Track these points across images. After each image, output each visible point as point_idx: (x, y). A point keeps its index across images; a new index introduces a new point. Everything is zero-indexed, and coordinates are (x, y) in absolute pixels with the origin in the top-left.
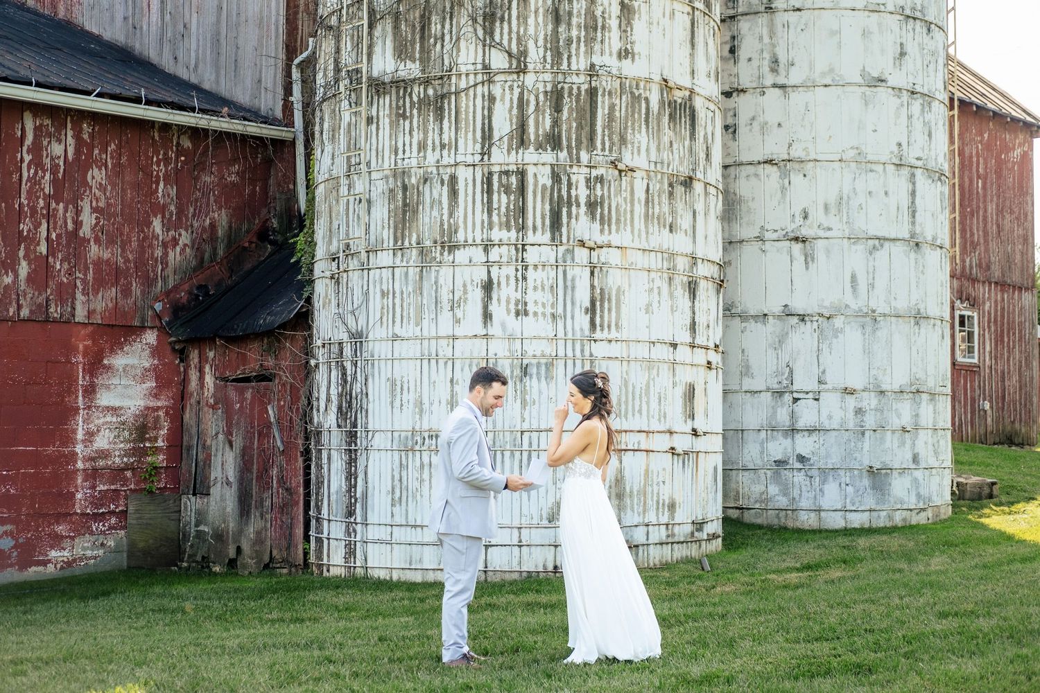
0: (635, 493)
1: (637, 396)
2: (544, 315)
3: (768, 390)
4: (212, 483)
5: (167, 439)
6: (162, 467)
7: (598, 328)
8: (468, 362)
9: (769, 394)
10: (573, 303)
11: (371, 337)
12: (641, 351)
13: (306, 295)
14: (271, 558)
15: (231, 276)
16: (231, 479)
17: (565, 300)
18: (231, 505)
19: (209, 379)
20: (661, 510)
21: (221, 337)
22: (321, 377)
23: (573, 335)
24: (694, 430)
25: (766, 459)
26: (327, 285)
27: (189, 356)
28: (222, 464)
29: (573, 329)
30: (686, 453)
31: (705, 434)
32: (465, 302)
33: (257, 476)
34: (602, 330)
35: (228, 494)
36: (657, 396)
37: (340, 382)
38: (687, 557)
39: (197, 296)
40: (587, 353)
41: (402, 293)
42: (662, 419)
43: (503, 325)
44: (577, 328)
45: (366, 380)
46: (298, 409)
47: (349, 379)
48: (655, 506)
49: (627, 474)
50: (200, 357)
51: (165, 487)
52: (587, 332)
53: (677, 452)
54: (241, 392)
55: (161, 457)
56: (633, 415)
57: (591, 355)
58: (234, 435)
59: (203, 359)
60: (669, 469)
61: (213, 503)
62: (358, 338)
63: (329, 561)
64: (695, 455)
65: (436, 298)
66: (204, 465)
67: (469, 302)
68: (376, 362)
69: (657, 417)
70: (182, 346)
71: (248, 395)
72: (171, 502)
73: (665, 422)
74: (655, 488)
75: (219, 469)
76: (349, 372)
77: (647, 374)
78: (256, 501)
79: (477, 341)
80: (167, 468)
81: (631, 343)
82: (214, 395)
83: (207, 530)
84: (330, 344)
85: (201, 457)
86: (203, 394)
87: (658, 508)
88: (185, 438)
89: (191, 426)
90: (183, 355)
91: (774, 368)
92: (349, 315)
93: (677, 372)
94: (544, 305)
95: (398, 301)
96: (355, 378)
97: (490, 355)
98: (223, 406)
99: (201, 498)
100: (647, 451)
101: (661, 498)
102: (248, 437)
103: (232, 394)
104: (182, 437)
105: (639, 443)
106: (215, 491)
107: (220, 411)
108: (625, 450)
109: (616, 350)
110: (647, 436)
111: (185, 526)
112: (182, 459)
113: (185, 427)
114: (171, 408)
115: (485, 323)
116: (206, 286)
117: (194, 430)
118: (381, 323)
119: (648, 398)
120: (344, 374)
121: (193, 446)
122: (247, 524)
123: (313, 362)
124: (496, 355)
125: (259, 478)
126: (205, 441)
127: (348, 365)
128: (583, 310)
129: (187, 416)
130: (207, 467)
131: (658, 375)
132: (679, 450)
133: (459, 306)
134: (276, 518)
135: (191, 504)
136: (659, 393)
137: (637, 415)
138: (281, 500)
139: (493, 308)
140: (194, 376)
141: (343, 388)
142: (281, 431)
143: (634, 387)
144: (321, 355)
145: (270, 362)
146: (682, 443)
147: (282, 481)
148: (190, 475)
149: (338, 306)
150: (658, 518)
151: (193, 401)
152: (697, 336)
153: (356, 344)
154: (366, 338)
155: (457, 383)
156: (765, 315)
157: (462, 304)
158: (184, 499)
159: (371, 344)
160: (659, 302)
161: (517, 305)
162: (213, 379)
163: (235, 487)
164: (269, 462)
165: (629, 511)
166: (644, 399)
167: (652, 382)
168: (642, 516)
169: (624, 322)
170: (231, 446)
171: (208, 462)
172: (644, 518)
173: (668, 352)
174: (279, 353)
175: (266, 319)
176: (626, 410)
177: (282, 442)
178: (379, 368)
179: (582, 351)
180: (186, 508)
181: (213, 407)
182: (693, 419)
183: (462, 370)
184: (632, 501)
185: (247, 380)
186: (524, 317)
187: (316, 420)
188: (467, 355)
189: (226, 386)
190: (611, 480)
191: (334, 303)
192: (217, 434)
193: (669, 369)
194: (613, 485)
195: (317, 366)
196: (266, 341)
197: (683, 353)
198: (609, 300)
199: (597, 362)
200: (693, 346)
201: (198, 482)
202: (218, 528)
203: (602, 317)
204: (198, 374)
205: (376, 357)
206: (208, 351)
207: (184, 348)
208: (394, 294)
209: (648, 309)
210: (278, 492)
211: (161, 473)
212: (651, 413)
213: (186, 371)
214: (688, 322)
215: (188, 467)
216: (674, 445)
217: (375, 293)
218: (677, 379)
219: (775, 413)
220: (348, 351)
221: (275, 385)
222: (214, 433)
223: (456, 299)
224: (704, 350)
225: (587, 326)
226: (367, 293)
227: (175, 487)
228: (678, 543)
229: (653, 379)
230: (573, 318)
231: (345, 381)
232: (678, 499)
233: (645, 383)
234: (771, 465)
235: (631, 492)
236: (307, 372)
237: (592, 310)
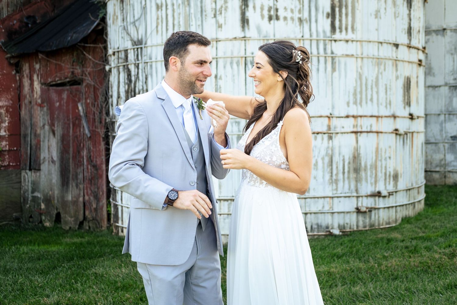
0: (369, 167)
1: (369, 87)
2: (292, 19)
3: (446, 84)
4: (42, 162)
5: (8, 130)
6: (5, 151)
7: (338, 30)
8: (229, 60)
9: (447, 88)
10: (317, 9)
11: (149, 43)
12: (372, 50)
13: (101, 16)
14: (85, 218)
15: (54, 10)
16: (55, 159)
17: (310, 7)
18: (55, 178)
19: (37, 86)
20: (388, 180)
21: (42, 52)
22: (113, 79)
23: (317, 36)
24: (411, 115)
25: (444, 136)
26: (114, 5)
27: (22, 69)
28: (49, 148)
29: (317, 31)
30: (406, 133)
31: (418, 117)
32: (226, 10)
33: (73, 157)
34: (341, 31)
35: (53, 169)
36: (384, 87)
37: (126, 81)
38: (406, 216)
39: (27, 24)
40: (329, 51)
41: (173, 5)
42: (388, 106)
43: (259, 29)
44: (320, 30)
45: (146, 79)
46: (98, 105)
47: (133, 79)
48: (383, 178)
49: (362, 152)
50: (30, 69)
51: (9, 165)
52: (328, 33)
53: (399, 133)
54: (60, 94)
55: (4, 143)
56: (367, 103)
57: (332, 53)
58: (56, 126)
59: (32, 70)
60: (393, 147)
61: (43, 176)
62: (139, 44)
63: (122, 224)
64: (411, 134)
65: (201, 7)
66: (36, 147)
67: (230, 10)
68: (154, 64)
69: (385, 105)
70: (16, 60)
71: (65, 96)
72: (14, 175)
73: (390, 108)
74: (384, 162)
75: (46, 151)
76: (133, 73)
77: (376, 69)
78: (73, 175)
79: (236, 43)
80: (9, 151)
81: (364, 43)
82: (41, 97)
83: (39, 196)
84: (118, 52)
85: (34, 142)
86: (33, 96)
87: (385, 179)
88: (23, 129)
89: (26, 120)
90: (18, 68)
91: (451, 69)
92: (132, 25)
93: (399, 68)
94: (292, 11)
95: (170, 12)
96: (137, 77)
97: (248, 54)
98: (47, 105)
99: (34, 172)
100: (377, 132)
101: (388, 170)
102: (66, 128)
103: (54, 96)
104: (20, 128)
105: (371, 126)
106: (44, 167)
107: (45, 109)
108: (361, 132)
109: (352, 48)
110: (377, 120)
111: (24, 193)
112: (20, 144)
113: (22, 121)
114: (10, 107)
115: (243, 27)
116: (34, 17)
117: (28, 123)
118: (157, 31)
119: (378, 89)
120: (129, 75)
121: (28, 134)
122: (67, 191)
123: (107, 68)
124: (253, 54)
125: (74, 158)
126: (36, 131)
127: (132, 68)
128: (325, 15)
129: (23, 113)
130: (38, 150)
131: (385, 70)
132: (401, 131)
133: (221, 13)
134: (87, 187)
135: (28, 176)
136: (386, 85)
137: (369, 102)
138: (90, 174)
139: (250, 14)
140: (26, 82)
141: (129, 87)
142: (88, 122)
143: (366, 80)
144: (113, 61)
145: (78, 70)
146: (403, 125)
147: (90, 160)
148: (27, 156)
149: (123, 20)
150: (386, 187)
151: (26, 101)
152: (412, 39)
153: (137, 50)
154: (146, 44)
155: (221, 78)
156: (444, 29)
157: (223, 12)
158: (23, 173)
159: (149, 49)
160: (385, 9)
161: (269, 11)
162: (40, 85)
163: (57, 164)
164: (80, 145)
165: (364, 182)
166: (375, 90)
167: (380, 76)
168: (374, 186)
169: (358, 25)
170: (54, 134)
171: (38, 147)
172: (375, 187)
173: (392, 50)
174: (85, 63)
175: (73, 37)
176: (361, 98)
177: (90, 131)
178: (156, 68)
179: (325, 49)
180: (25, 180)
181: (41, 106)
182: (410, 106)
183: (225, 67)
184: (366, 174)
185: (63, 84)
186: (276, 21)
187: (111, 113)
188: (229, 54)
189: (49, 90)
190: (349, 158)
191: (120, 18)
192: (44, 125)
193: (393, 65)
194: (352, 161)
195: (110, 71)
196: (75, 54)
197: (403, 53)
198: (346, 7)
199: (337, 59)
200: (409, 47)
201: (32, 161)
202: (47, 194)
203: (340, 21)
204: (29, 81)
205: (154, 59)
206: (35, 64)
207: (18, 62)
208: (166, 6)
209: (377, 15)
210: (88, 168)
211: (5, 155)
212: (380, 101)
213: (20, 80)
214: (406, 27)
215: (26, 150)
216: (398, 127)
217: (151, 7)
218: (399, 73)
219: (451, 101)
220: (131, 56)
221: (83, 88)
222: (42, 125)
223: (218, 7)
224: (416, 50)
225: (328, 28)
226: (144, 8)
227: (17, 165)
228: (400, 206)
229: (381, 73)
230: (316, 21)
231: (130, 80)
232: (400, 170)
233: (375, 76)
234: (448, 140)
235: (366, 166)
236: (104, 76)
237: (332, 15)
